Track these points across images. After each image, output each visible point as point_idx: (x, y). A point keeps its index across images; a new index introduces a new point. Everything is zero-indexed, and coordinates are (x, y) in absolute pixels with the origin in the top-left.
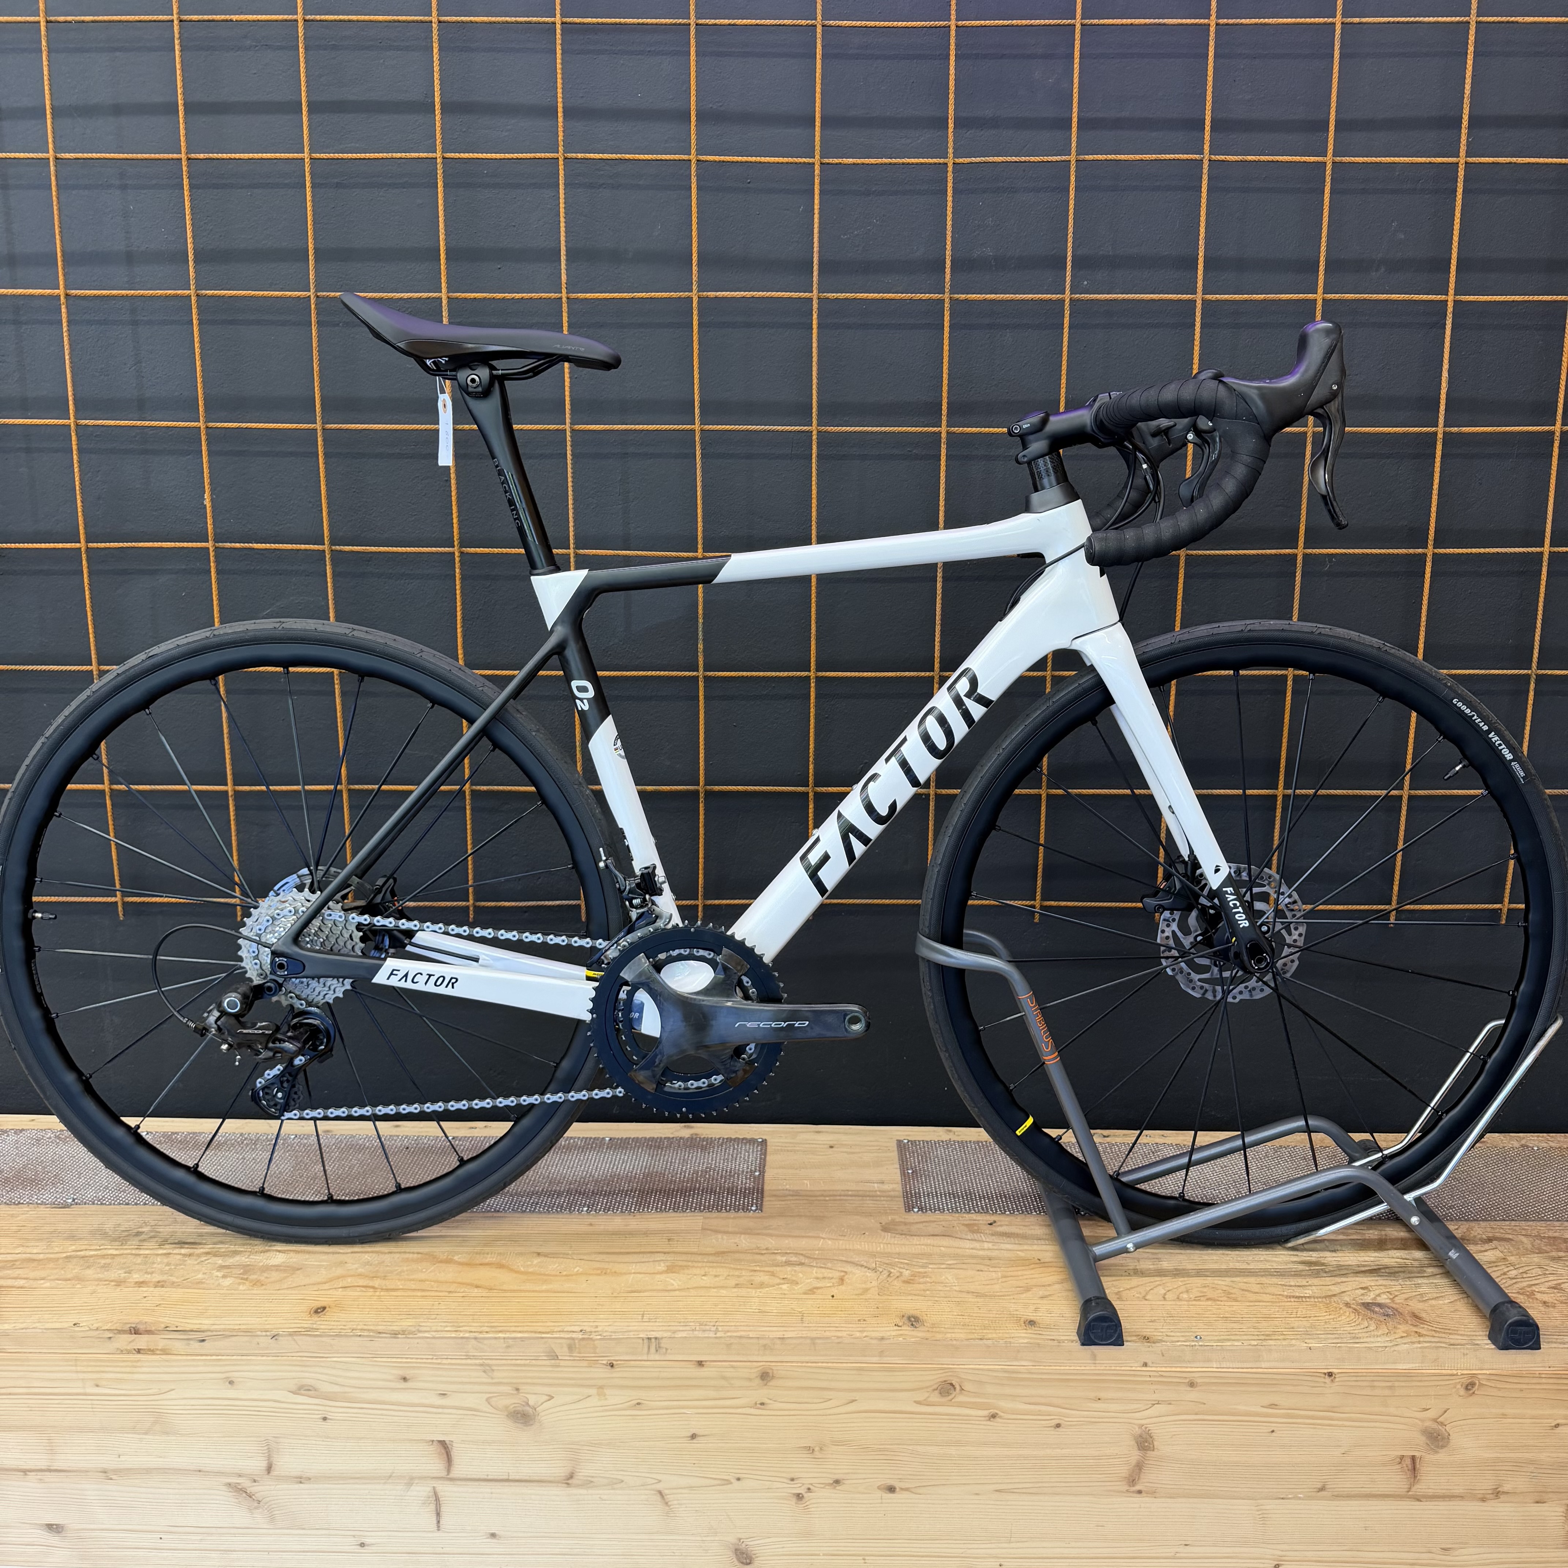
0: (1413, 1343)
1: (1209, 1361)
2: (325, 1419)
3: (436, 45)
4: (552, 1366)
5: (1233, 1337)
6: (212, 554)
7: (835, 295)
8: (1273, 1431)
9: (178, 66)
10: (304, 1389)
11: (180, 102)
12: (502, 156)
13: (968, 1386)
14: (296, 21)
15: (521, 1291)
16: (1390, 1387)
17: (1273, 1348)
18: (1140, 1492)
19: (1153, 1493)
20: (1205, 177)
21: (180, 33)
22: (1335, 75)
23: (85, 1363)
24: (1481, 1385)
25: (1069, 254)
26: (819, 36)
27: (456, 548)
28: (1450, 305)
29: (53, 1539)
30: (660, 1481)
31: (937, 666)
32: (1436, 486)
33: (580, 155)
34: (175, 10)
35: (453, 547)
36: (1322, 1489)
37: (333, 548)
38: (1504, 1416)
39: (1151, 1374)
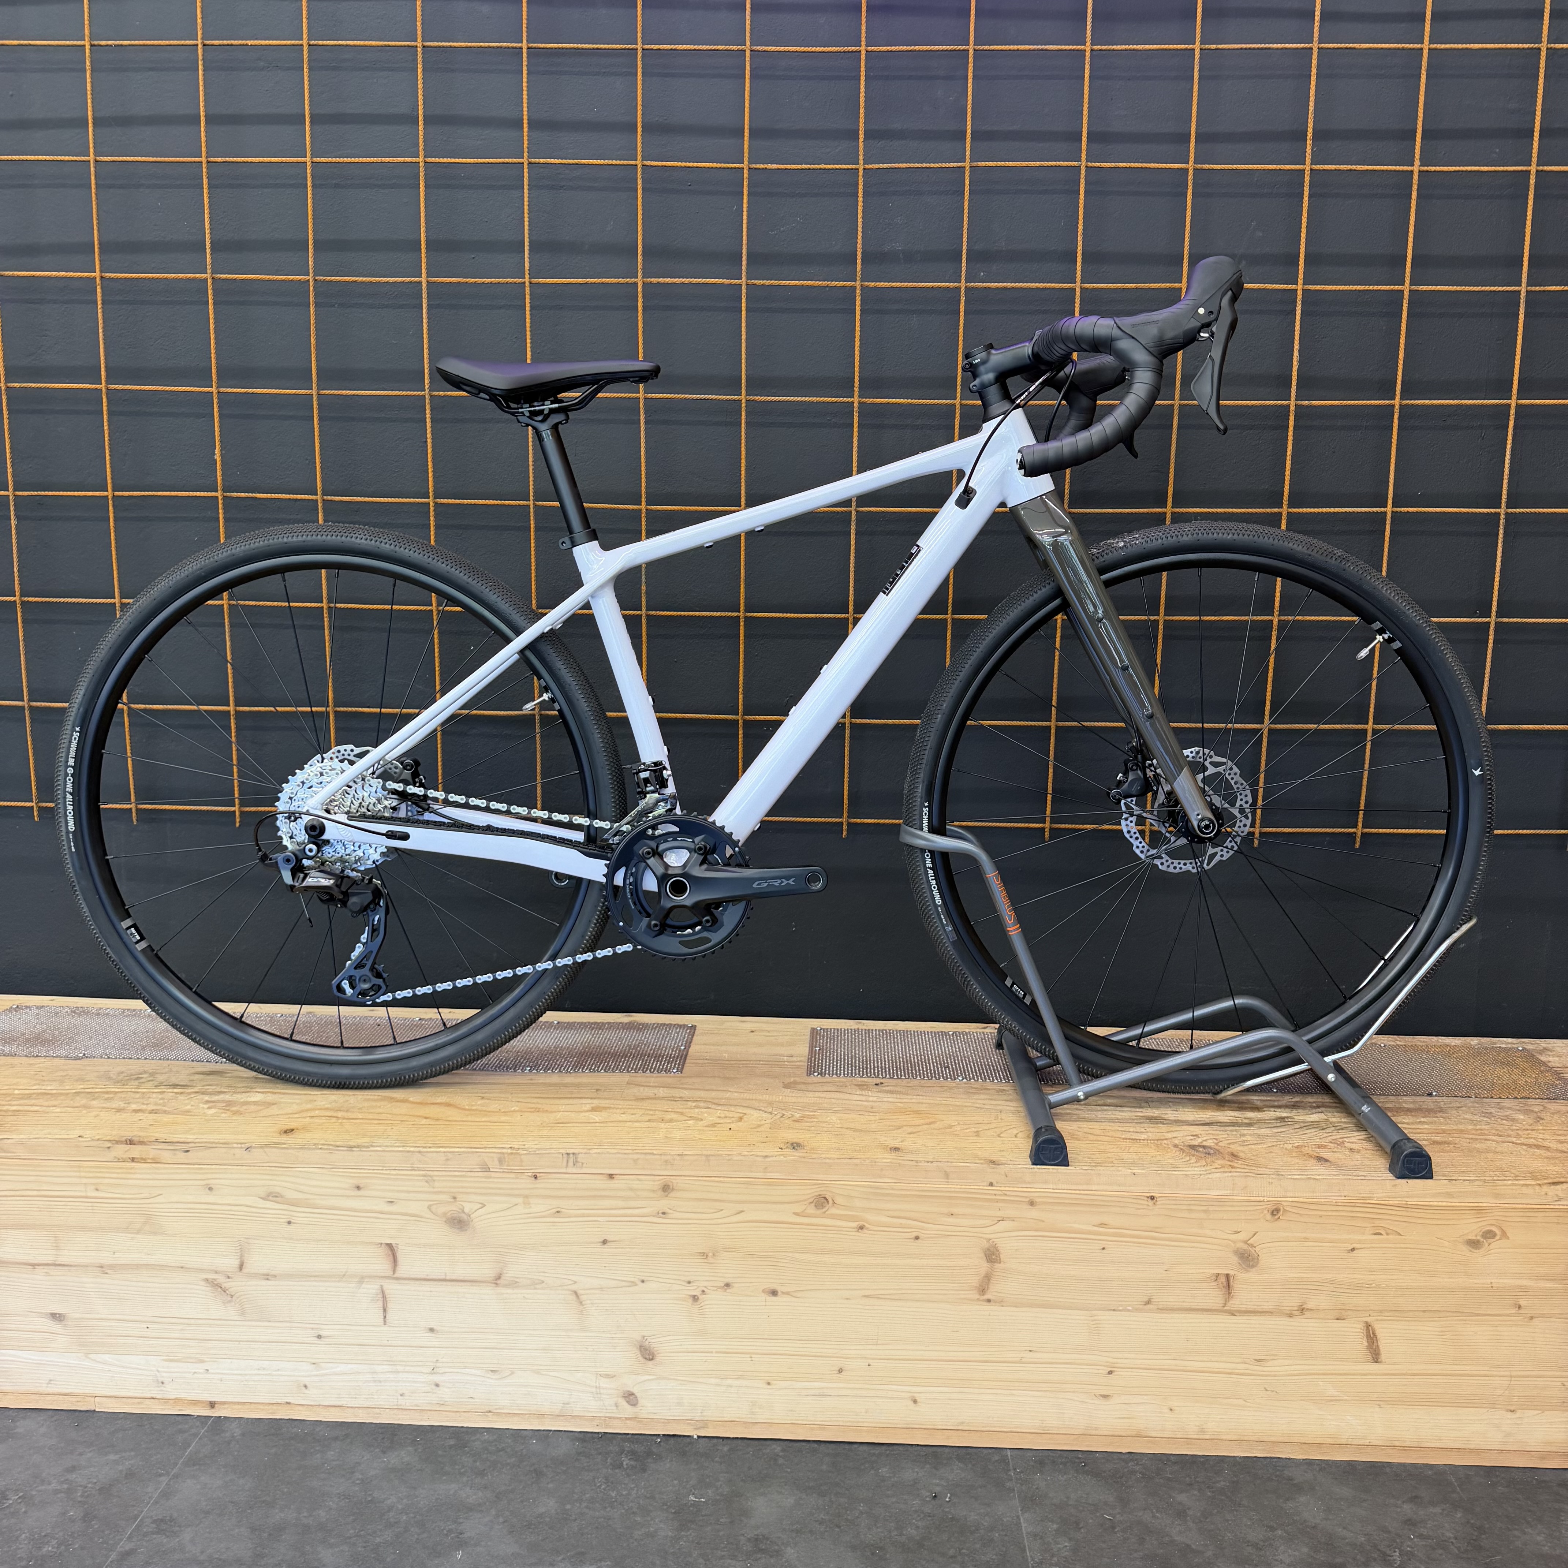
0: (1226, 1172)
1: (1046, 1182)
3: (420, 66)
4: (485, 1177)
6: (220, 502)
7: (762, 282)
8: (1103, 1249)
9: (201, 83)
10: (272, 1196)
11: (202, 114)
12: (475, 160)
13: (839, 1200)
14: (302, 45)
15: (460, 1121)
16: (1205, 1211)
18: (989, 1301)
19: (1001, 1302)
20: (1082, 181)
21: (203, 55)
22: (1195, 94)
23: (87, 1169)
24: (1285, 1211)
25: (965, 248)
26: (748, 59)
27: (431, 498)
28: (1300, 293)
29: (56, 1327)
30: (575, 1282)
31: (851, 608)
33: (542, 161)
34: (200, 36)
35: (428, 498)
36: (1148, 1302)
37: (325, 497)
38: (1306, 1239)
39: (997, 1193)
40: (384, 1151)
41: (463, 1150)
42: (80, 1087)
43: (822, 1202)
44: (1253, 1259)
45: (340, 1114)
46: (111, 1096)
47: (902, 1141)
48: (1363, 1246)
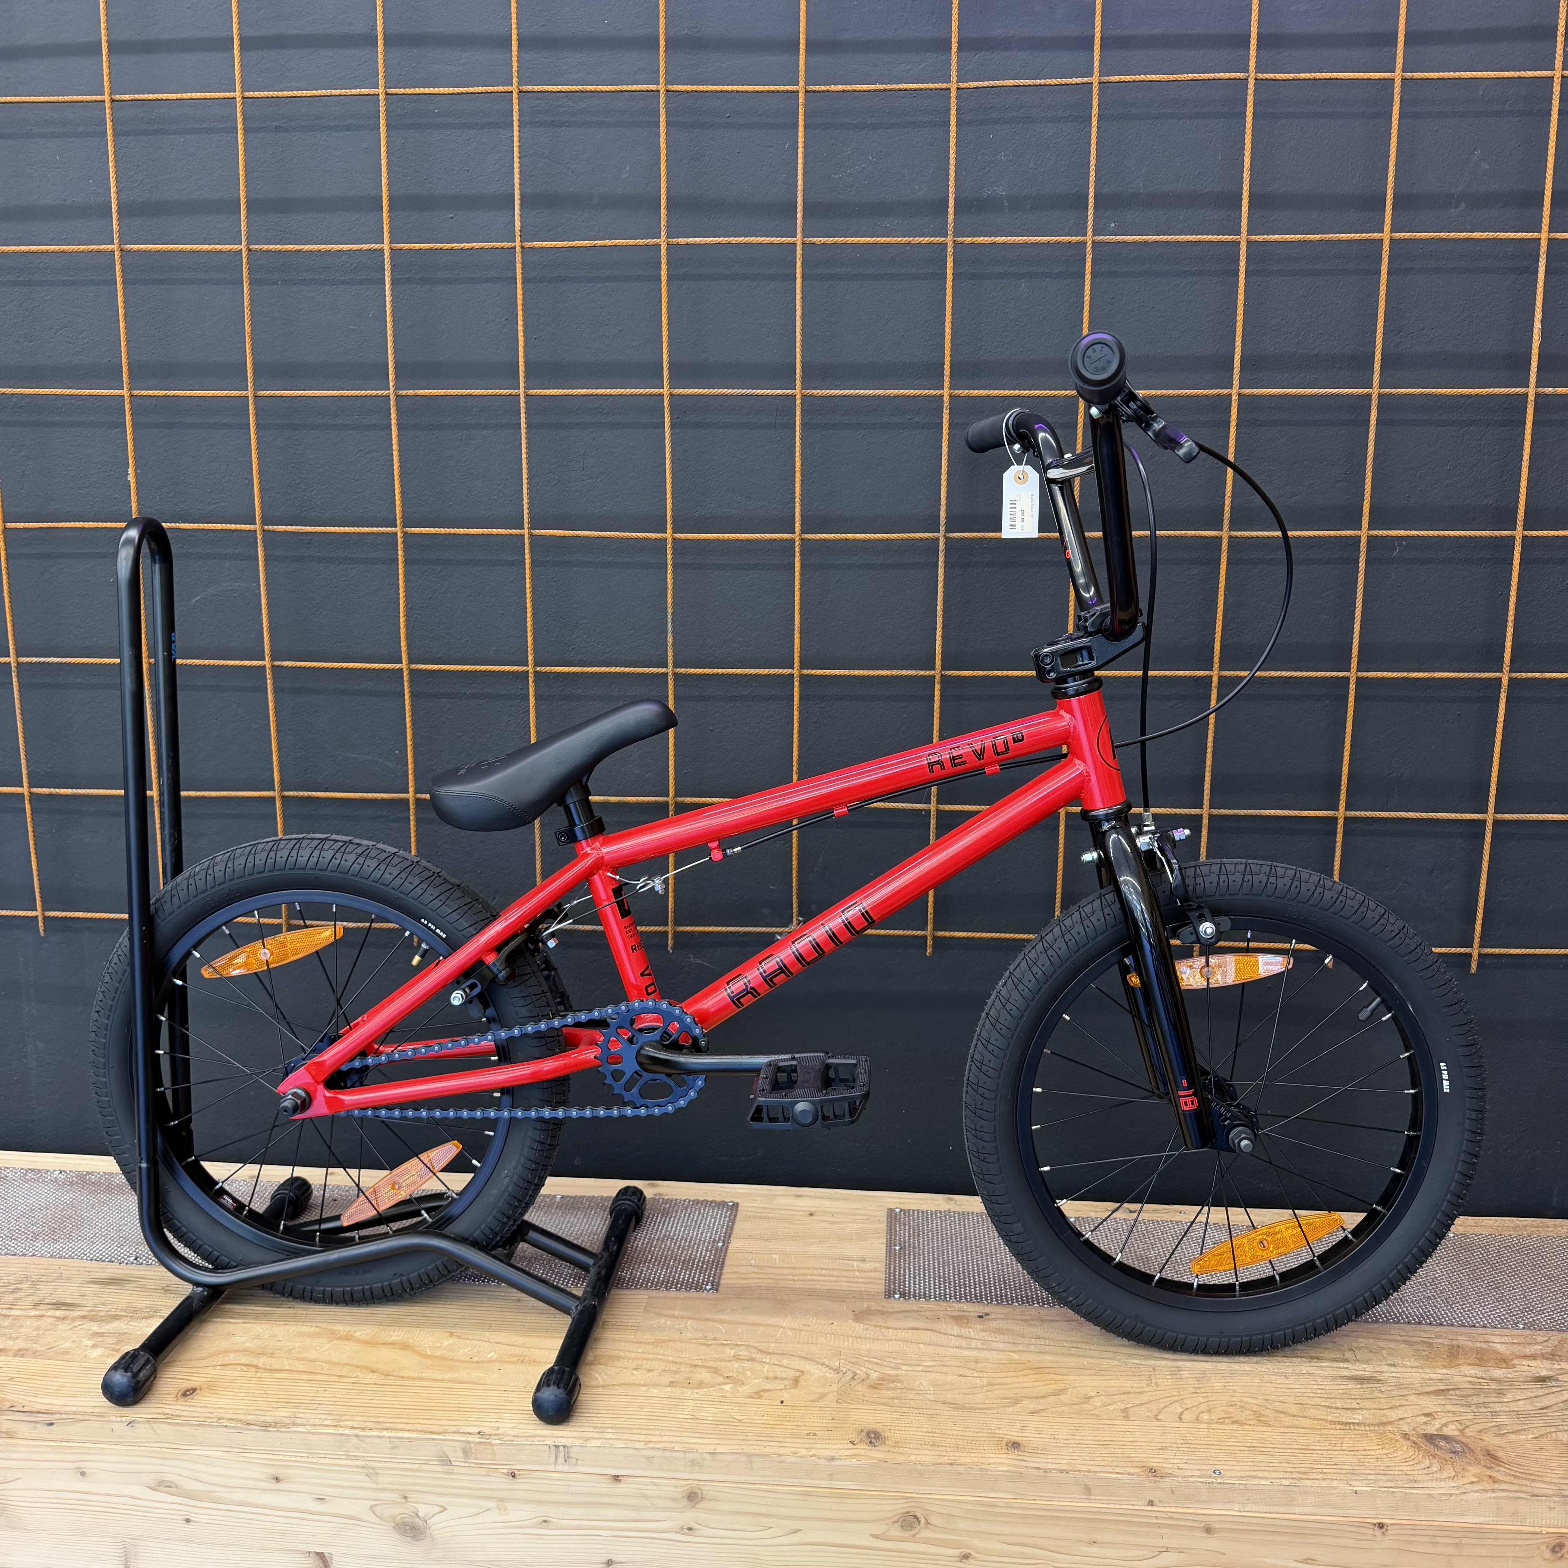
0: (1486, 1491)
1: (1229, 1501)
2: (188, 1521)
4: (445, 1473)
5: (1260, 1474)
7: (823, 240)
10: (163, 1485)
13: (934, 1520)
15: (421, 1379)
17: (1310, 1489)
25: (1092, 190)
32: (1526, 457)
39: (1158, 1515)
40: (310, 1433)
41: (414, 1435)
43: (910, 1521)
47: (1023, 1428)
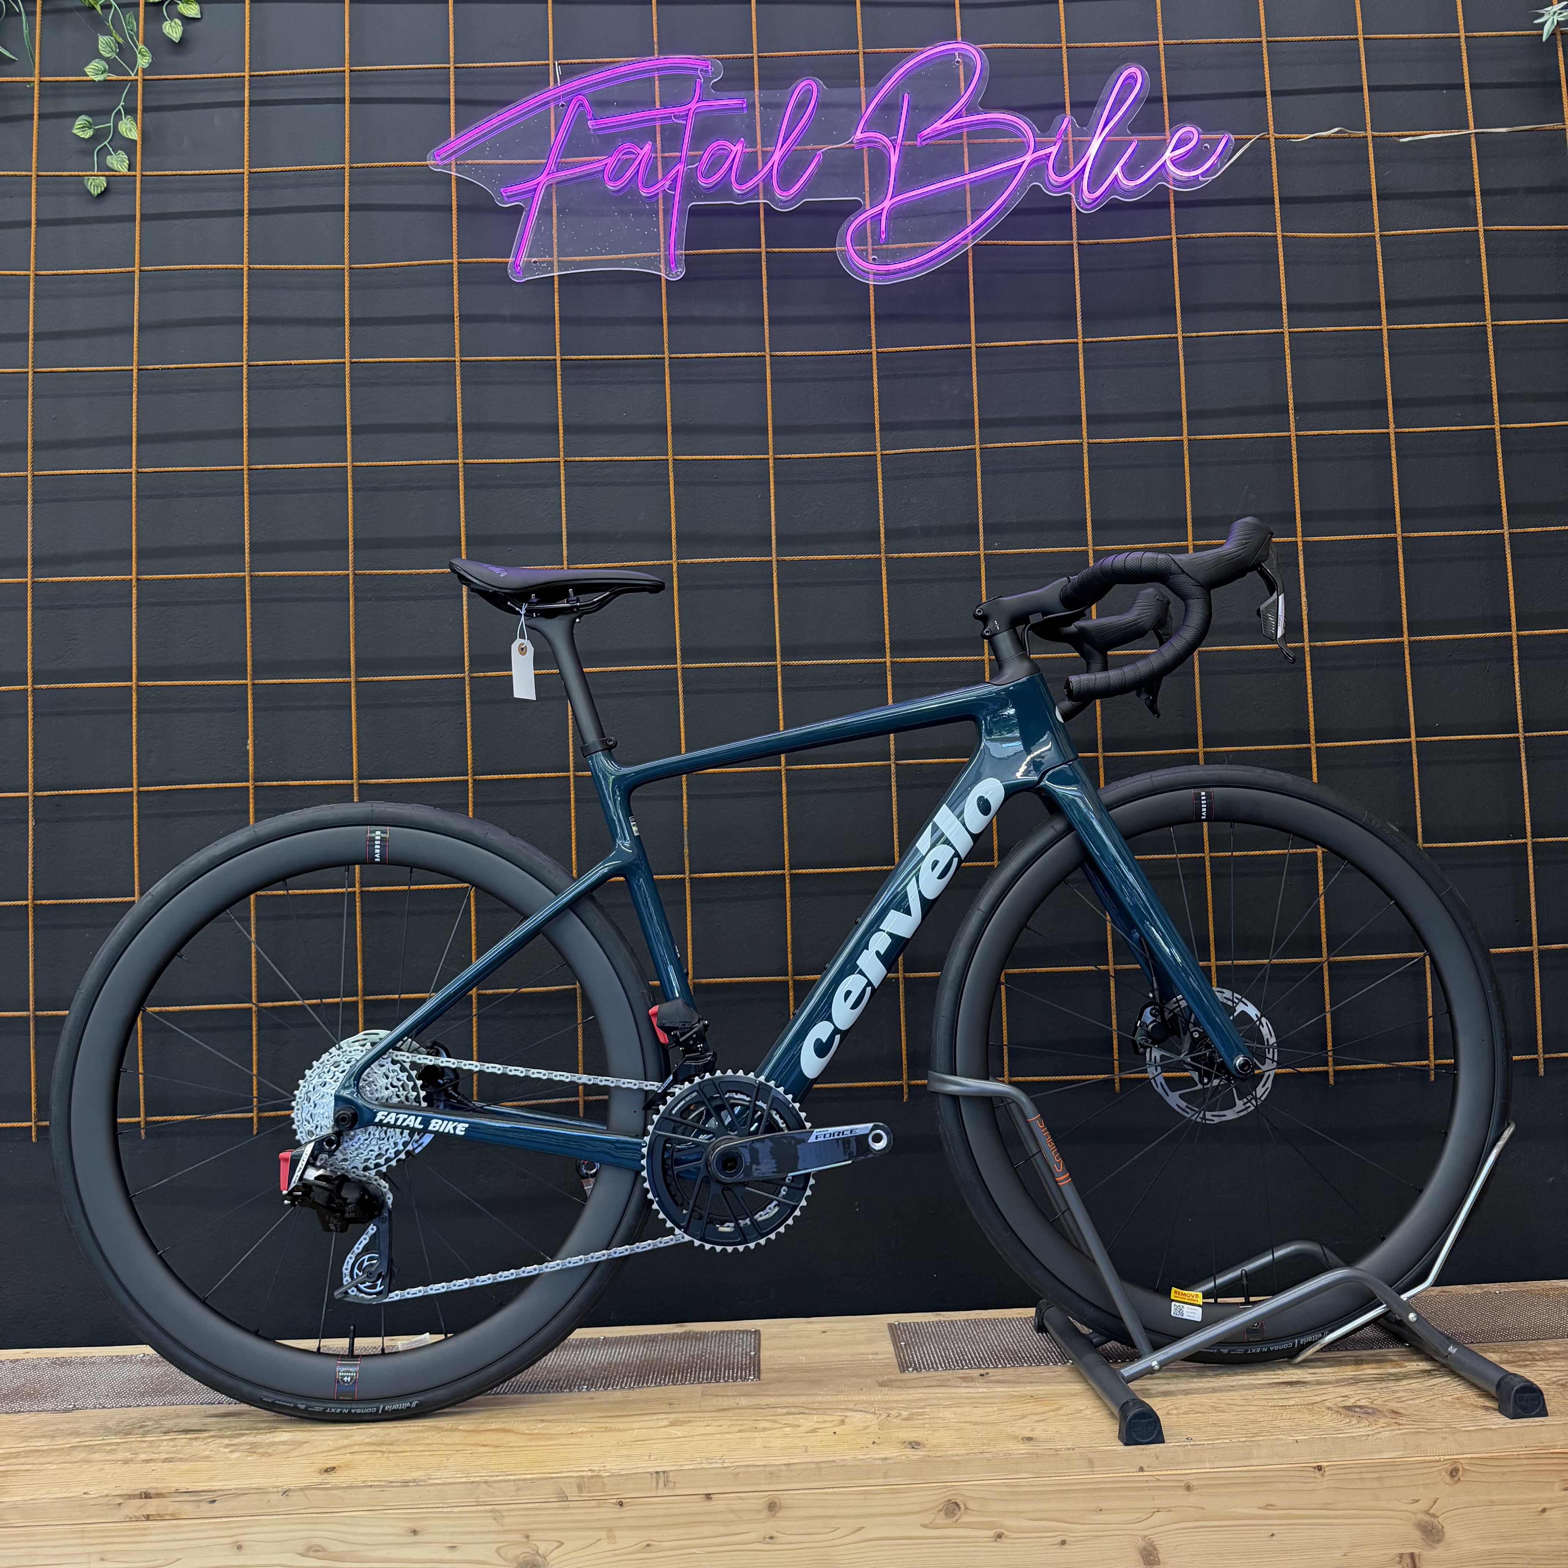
0: (1394, 1430)
3: (458, 379)
4: (563, 1508)
6: (251, 792)
8: (1273, 1535)
12: (513, 460)
13: (972, 1505)
14: (344, 363)
15: (529, 1446)
16: (1379, 1479)
17: (1261, 1443)
20: (1086, 456)
21: (248, 375)
23: (92, 1535)
24: (1464, 1470)
25: (981, 520)
27: (470, 775)
28: (1300, 545)
33: (577, 459)
35: (467, 775)
37: (361, 781)
38: (1492, 1503)
39: (1148, 1479)
40: (445, 1484)
41: (536, 1476)
42: (75, 1441)
43: (952, 1508)
44: (1438, 1532)
45: (384, 1448)
46: (114, 1447)
47: (1032, 1430)
48: (1555, 1505)
